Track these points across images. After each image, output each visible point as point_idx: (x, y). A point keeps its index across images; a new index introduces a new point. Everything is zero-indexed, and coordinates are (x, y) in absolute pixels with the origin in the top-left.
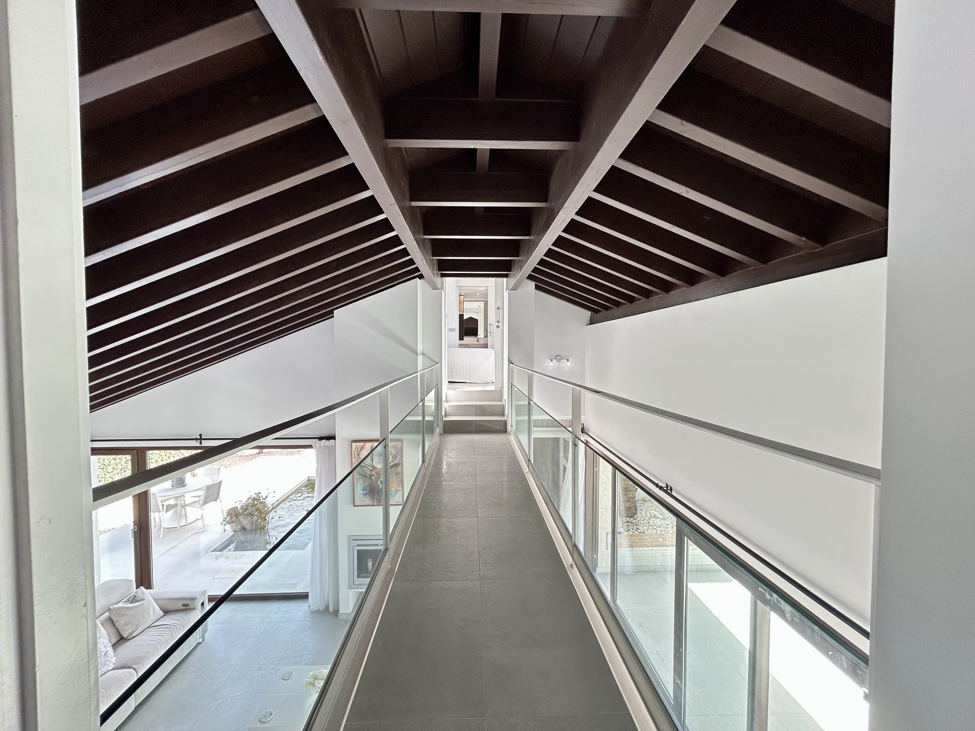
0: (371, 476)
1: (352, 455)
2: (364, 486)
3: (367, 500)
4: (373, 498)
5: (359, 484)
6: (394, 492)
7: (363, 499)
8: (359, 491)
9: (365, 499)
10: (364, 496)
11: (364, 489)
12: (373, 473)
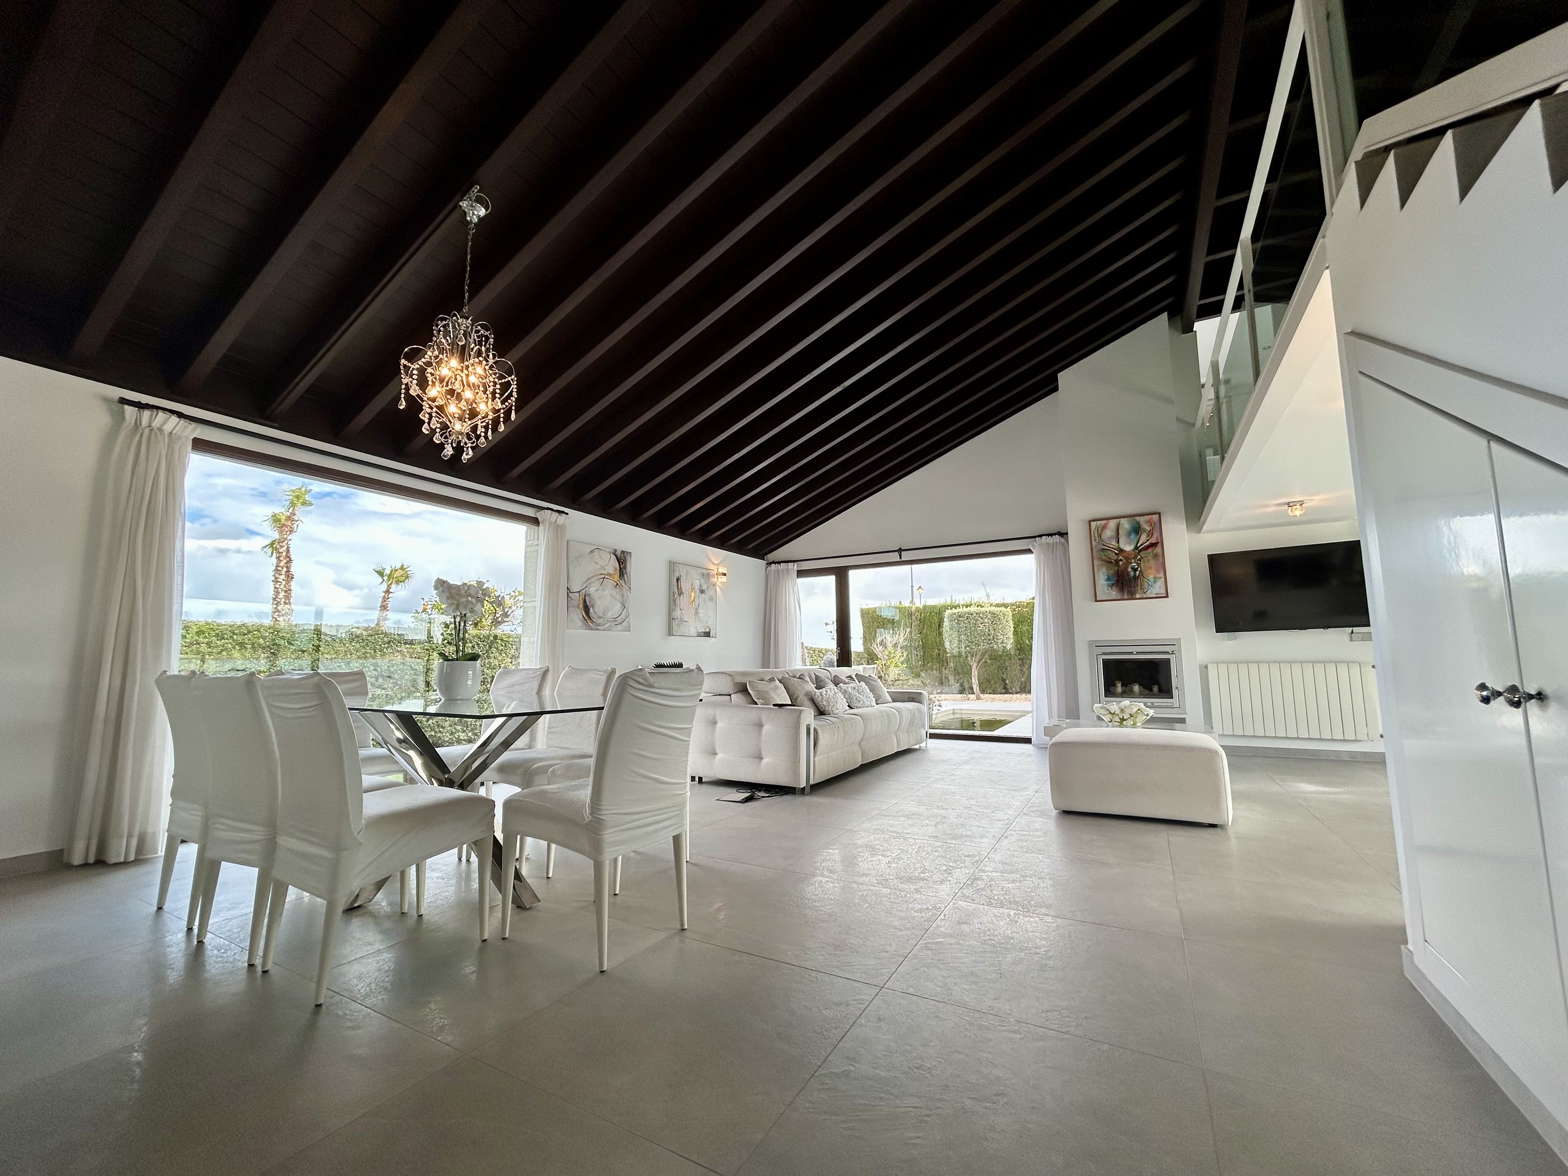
0: (1117, 561)
1: (1091, 537)
2: (1108, 576)
3: (1114, 593)
4: (1122, 590)
5: (1101, 574)
6: (1152, 580)
7: (1107, 591)
8: (1102, 581)
9: (1111, 591)
10: (1110, 588)
11: (1108, 579)
12: (1121, 558)
